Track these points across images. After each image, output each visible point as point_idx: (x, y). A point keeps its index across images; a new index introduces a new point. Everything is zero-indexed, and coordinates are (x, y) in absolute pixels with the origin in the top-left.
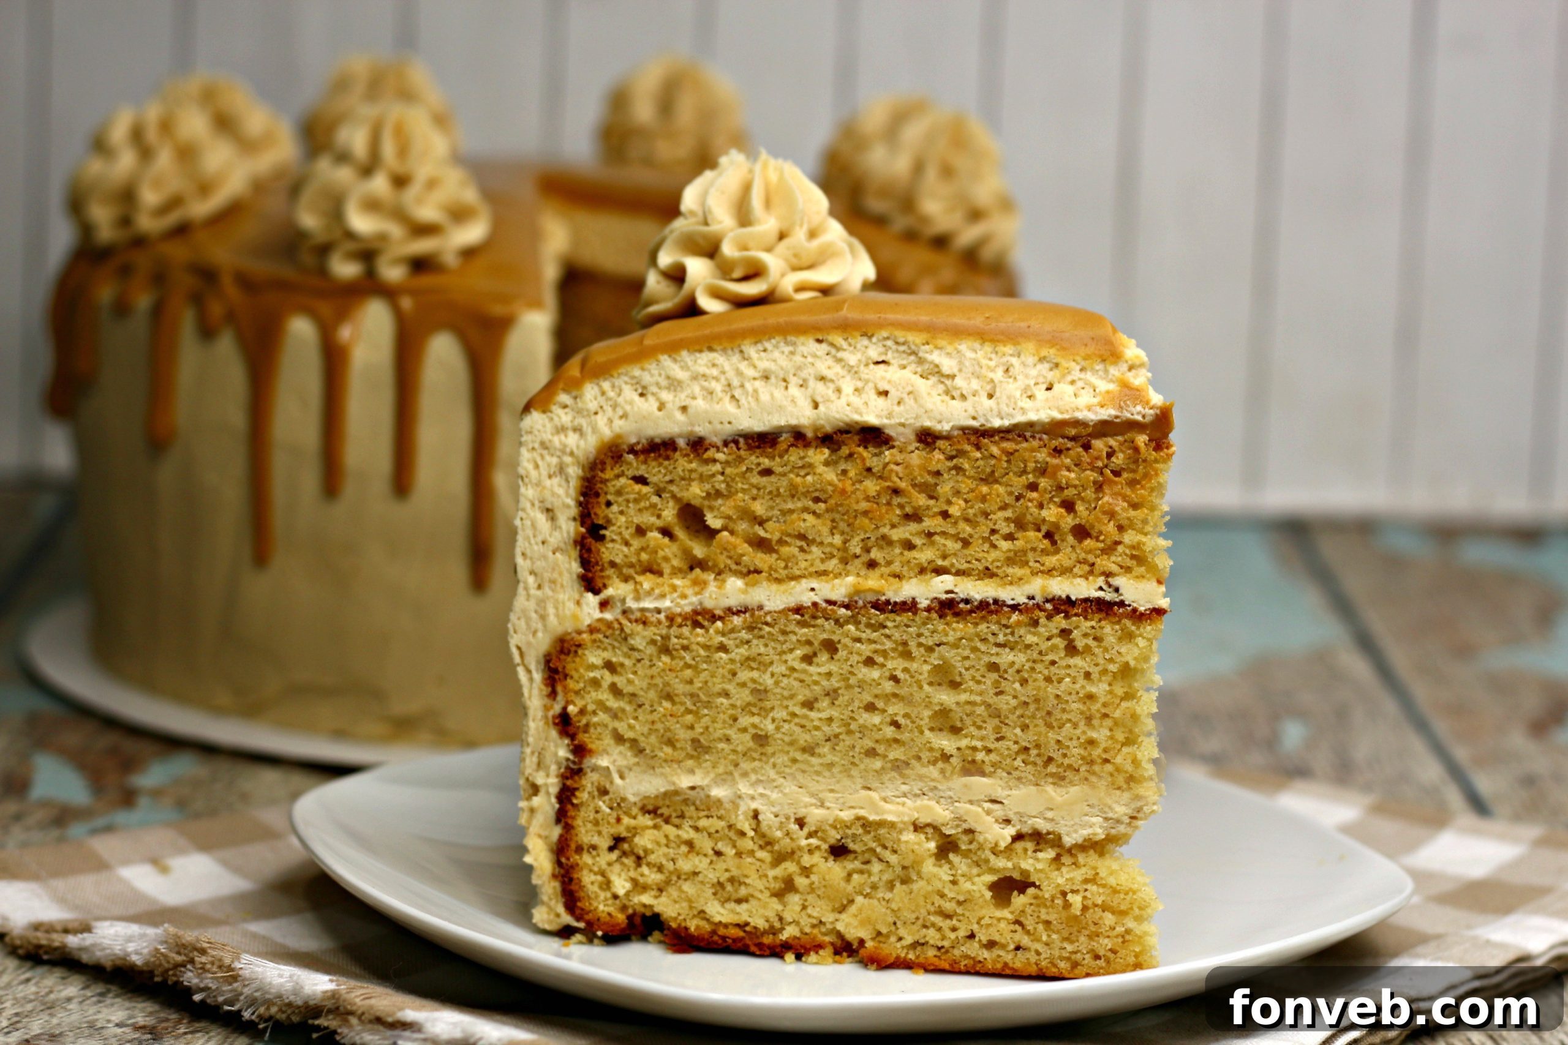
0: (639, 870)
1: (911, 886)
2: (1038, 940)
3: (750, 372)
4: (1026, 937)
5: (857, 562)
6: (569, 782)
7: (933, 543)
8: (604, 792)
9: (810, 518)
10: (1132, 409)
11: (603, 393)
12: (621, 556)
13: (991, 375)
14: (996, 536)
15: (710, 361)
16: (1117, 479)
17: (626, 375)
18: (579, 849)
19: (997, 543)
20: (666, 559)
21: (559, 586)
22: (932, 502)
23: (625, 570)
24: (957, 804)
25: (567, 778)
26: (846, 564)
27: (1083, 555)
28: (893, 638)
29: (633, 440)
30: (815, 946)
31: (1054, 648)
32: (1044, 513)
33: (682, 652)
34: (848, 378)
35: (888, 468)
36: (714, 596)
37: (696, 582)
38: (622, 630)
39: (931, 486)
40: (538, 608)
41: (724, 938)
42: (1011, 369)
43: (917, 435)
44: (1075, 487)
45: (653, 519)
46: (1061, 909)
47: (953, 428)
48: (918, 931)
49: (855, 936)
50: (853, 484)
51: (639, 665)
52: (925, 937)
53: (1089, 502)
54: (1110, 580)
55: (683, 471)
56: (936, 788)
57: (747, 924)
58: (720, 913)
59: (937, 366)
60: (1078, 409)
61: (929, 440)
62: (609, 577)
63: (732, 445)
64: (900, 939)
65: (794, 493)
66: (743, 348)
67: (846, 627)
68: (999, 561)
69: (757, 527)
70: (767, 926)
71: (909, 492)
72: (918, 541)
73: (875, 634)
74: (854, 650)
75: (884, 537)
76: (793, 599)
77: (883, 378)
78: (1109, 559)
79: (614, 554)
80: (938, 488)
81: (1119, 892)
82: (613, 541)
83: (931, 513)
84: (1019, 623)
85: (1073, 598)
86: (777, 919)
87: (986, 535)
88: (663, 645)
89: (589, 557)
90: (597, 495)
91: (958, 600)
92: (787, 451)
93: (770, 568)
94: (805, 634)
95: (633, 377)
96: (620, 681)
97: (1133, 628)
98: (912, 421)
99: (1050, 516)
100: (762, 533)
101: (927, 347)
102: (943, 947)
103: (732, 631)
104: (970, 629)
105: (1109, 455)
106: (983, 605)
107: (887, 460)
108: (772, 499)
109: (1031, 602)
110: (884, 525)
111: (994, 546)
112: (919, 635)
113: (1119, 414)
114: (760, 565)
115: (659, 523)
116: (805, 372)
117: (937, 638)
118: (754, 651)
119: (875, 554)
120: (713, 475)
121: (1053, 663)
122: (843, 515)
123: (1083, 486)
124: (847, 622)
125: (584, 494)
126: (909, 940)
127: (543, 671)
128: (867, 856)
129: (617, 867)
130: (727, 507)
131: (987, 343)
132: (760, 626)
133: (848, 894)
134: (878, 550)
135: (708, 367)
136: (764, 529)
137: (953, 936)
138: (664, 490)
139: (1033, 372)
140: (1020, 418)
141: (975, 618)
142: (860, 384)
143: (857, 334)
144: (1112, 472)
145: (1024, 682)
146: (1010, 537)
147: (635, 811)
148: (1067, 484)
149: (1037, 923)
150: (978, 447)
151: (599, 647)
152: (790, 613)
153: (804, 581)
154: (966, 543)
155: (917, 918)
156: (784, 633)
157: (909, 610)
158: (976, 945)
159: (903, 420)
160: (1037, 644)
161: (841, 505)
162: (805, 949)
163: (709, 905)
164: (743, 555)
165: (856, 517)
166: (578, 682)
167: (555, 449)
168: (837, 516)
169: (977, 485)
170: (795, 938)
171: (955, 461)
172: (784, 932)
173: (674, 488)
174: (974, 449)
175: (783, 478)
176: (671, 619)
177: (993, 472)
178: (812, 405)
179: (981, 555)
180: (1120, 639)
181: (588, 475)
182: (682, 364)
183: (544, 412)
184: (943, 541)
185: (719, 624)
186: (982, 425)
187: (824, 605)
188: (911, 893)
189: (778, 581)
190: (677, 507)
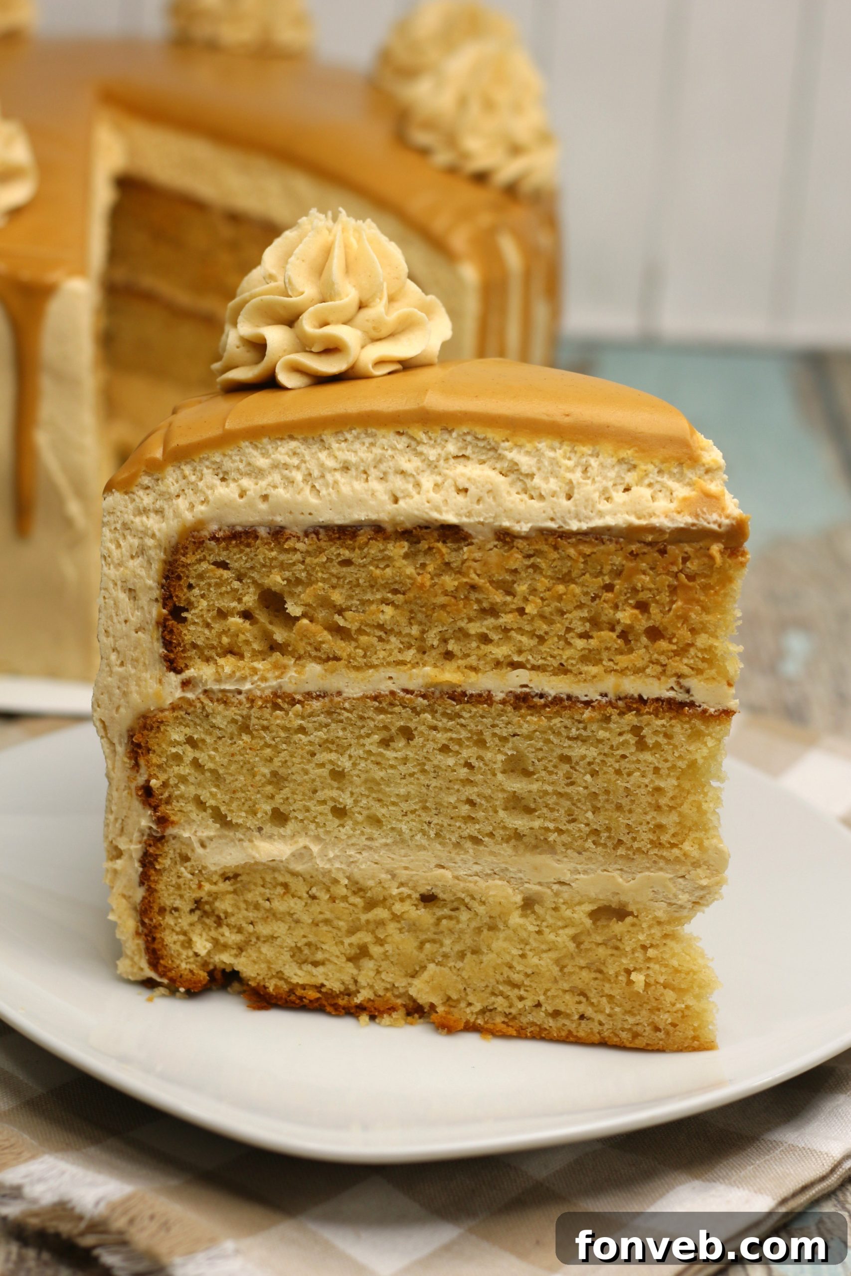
0: (220, 930)
1: (481, 957)
2: (602, 1012)
3: (330, 463)
4: (590, 1009)
5: (434, 653)
6: (151, 850)
7: (509, 638)
8: (185, 859)
9: (389, 610)
10: (708, 516)
11: (185, 477)
12: (202, 639)
13: (569, 476)
14: (571, 634)
15: (291, 450)
16: (691, 584)
17: (207, 459)
18: (162, 910)
19: (572, 641)
20: (247, 642)
21: (141, 664)
22: (509, 599)
23: (206, 653)
24: (526, 885)
25: (150, 846)
26: (424, 653)
27: (656, 656)
28: (469, 728)
29: (214, 527)
30: (389, 1009)
31: (625, 743)
32: (620, 615)
33: (262, 732)
34: (428, 473)
35: (467, 564)
36: (293, 681)
37: (276, 666)
38: (203, 708)
39: (508, 582)
40: (121, 685)
41: (301, 998)
42: (589, 469)
43: (496, 534)
44: (650, 590)
45: (234, 604)
46: (624, 985)
47: (531, 529)
48: (487, 998)
49: (427, 1001)
50: (432, 579)
51: (220, 743)
52: (494, 1003)
53: (663, 605)
54: (681, 680)
55: (264, 558)
56: (507, 869)
57: (323, 985)
58: (298, 975)
59: (516, 464)
60: (654, 514)
61: (508, 539)
62: (190, 658)
63: (314, 536)
64: (470, 1004)
65: (373, 584)
66: (324, 437)
67: (422, 715)
68: (573, 658)
69: (336, 617)
70: (342, 988)
71: (487, 589)
72: (495, 636)
73: (451, 723)
74: (431, 738)
75: (461, 629)
76: (371, 687)
77: (463, 475)
78: (681, 660)
79: (195, 636)
80: (515, 585)
81: (680, 972)
82: (194, 623)
83: (508, 610)
84: (591, 719)
85: (645, 698)
86: (352, 982)
87: (562, 633)
88: (243, 723)
89: (171, 638)
90: (179, 578)
91: (533, 694)
92: (367, 544)
93: (349, 656)
94: (382, 721)
95: (214, 463)
96: (202, 757)
97: (703, 728)
98: (491, 520)
99: (625, 618)
100: (342, 623)
101: (507, 444)
102: (510, 1014)
103: (311, 715)
104: (544, 722)
105: (685, 560)
106: (557, 700)
107: (465, 557)
108: (351, 588)
109: (604, 700)
110: (462, 619)
111: (569, 644)
112: (493, 726)
113: (695, 521)
114: (339, 653)
115: (240, 607)
116: (385, 464)
117: (511, 729)
118: (332, 736)
119: (452, 646)
120: (294, 564)
121: (624, 757)
122: (422, 607)
123: (657, 589)
124: (424, 711)
125: (166, 577)
126: (478, 1007)
127: (127, 744)
128: (455, 904)
129: (198, 928)
130: (307, 595)
131: (566, 443)
132: (338, 711)
133: (421, 962)
134: (456, 643)
135: (289, 456)
136: (343, 617)
137: (520, 1005)
138: (245, 575)
139: (612, 474)
140: (598, 522)
141: (549, 712)
142: (439, 479)
143: (438, 429)
144: (687, 576)
145: (594, 774)
146: (585, 636)
147: (215, 878)
148: (642, 587)
149: (602, 996)
150: (556, 548)
151: (180, 724)
152: (368, 700)
153: (382, 669)
154: (542, 639)
155: (487, 986)
156: (362, 718)
157: (485, 702)
158: (543, 1014)
159: (482, 520)
160: (609, 739)
161: (420, 598)
162: (379, 1011)
163: (287, 967)
164: (323, 642)
165: (434, 609)
166: (160, 756)
167: (137, 531)
168: (415, 608)
169: (554, 584)
170: (370, 1000)
171: (532, 560)
172: (358, 995)
173: (255, 575)
174: (551, 550)
175: (362, 569)
176: (252, 701)
177: (570, 572)
178: (392, 498)
179: (556, 653)
180: (689, 737)
181: (171, 559)
182: (263, 451)
183: (126, 493)
184: (519, 637)
185: (298, 706)
186: (560, 527)
187: (402, 694)
188: (481, 963)
189: (357, 669)
190: (258, 592)
